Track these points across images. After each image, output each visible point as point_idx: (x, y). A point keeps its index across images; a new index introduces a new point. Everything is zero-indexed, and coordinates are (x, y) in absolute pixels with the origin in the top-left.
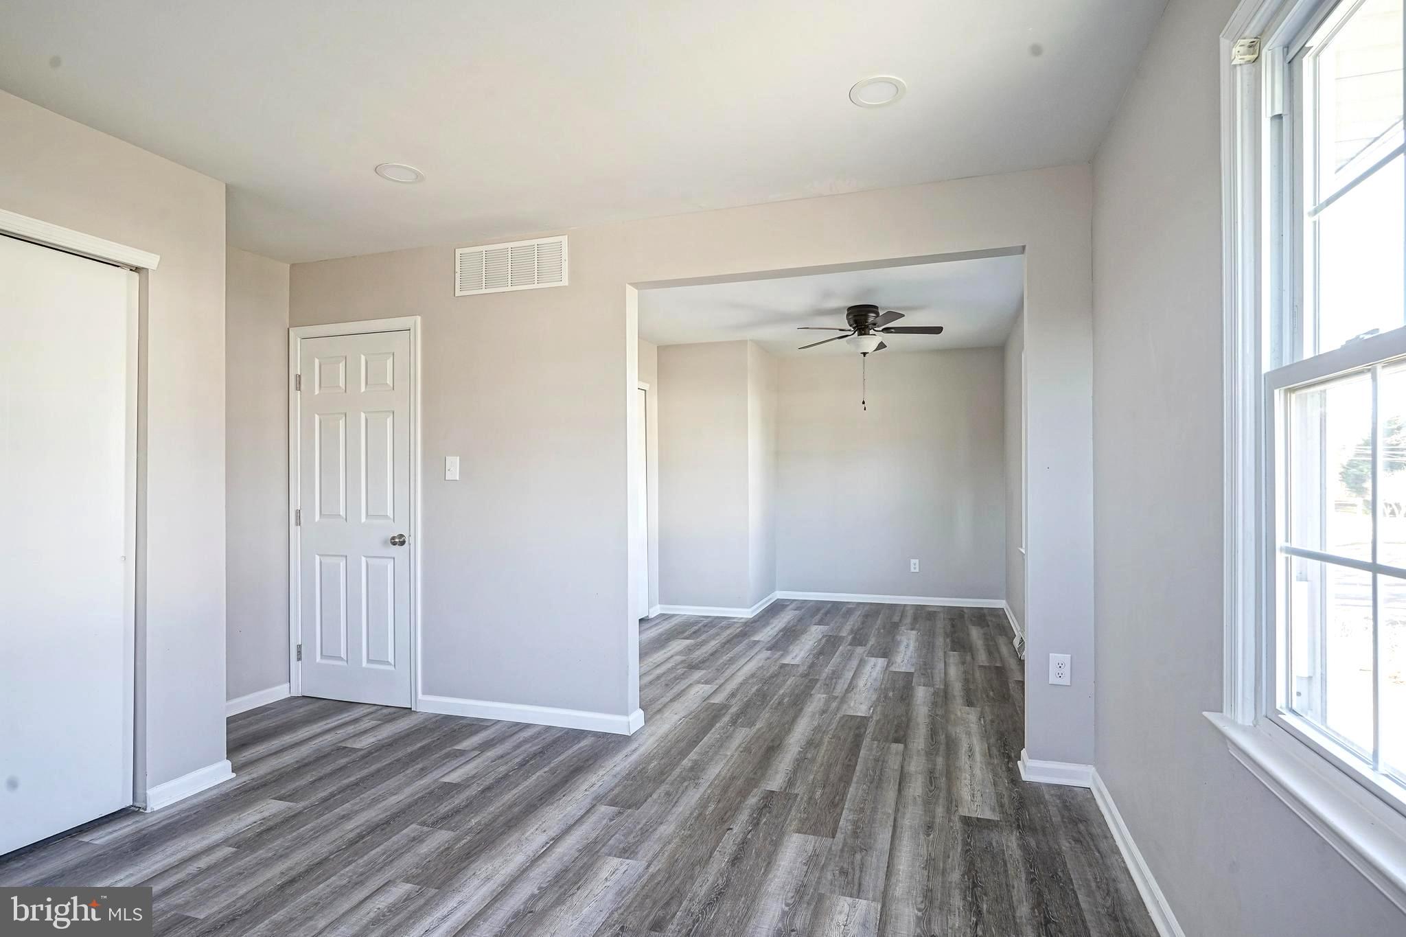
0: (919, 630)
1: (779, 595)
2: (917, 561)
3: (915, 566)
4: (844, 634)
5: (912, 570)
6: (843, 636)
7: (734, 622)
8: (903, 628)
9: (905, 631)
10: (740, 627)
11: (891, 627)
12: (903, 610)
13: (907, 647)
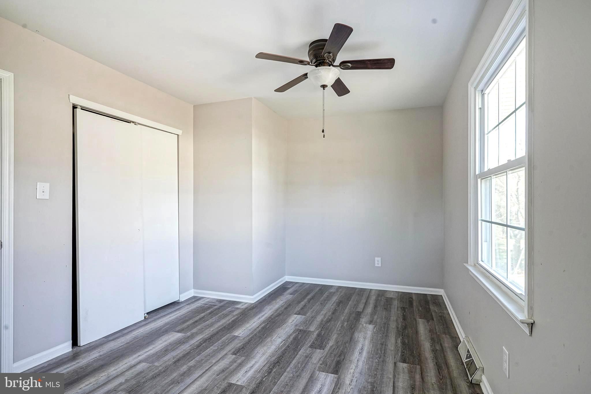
0: (375, 324)
1: (288, 278)
2: (379, 259)
3: (378, 262)
4: (312, 329)
5: (376, 265)
6: (310, 331)
7: (237, 308)
8: (364, 320)
9: (364, 325)
10: (237, 315)
11: (355, 319)
12: (368, 296)
13: (361, 352)
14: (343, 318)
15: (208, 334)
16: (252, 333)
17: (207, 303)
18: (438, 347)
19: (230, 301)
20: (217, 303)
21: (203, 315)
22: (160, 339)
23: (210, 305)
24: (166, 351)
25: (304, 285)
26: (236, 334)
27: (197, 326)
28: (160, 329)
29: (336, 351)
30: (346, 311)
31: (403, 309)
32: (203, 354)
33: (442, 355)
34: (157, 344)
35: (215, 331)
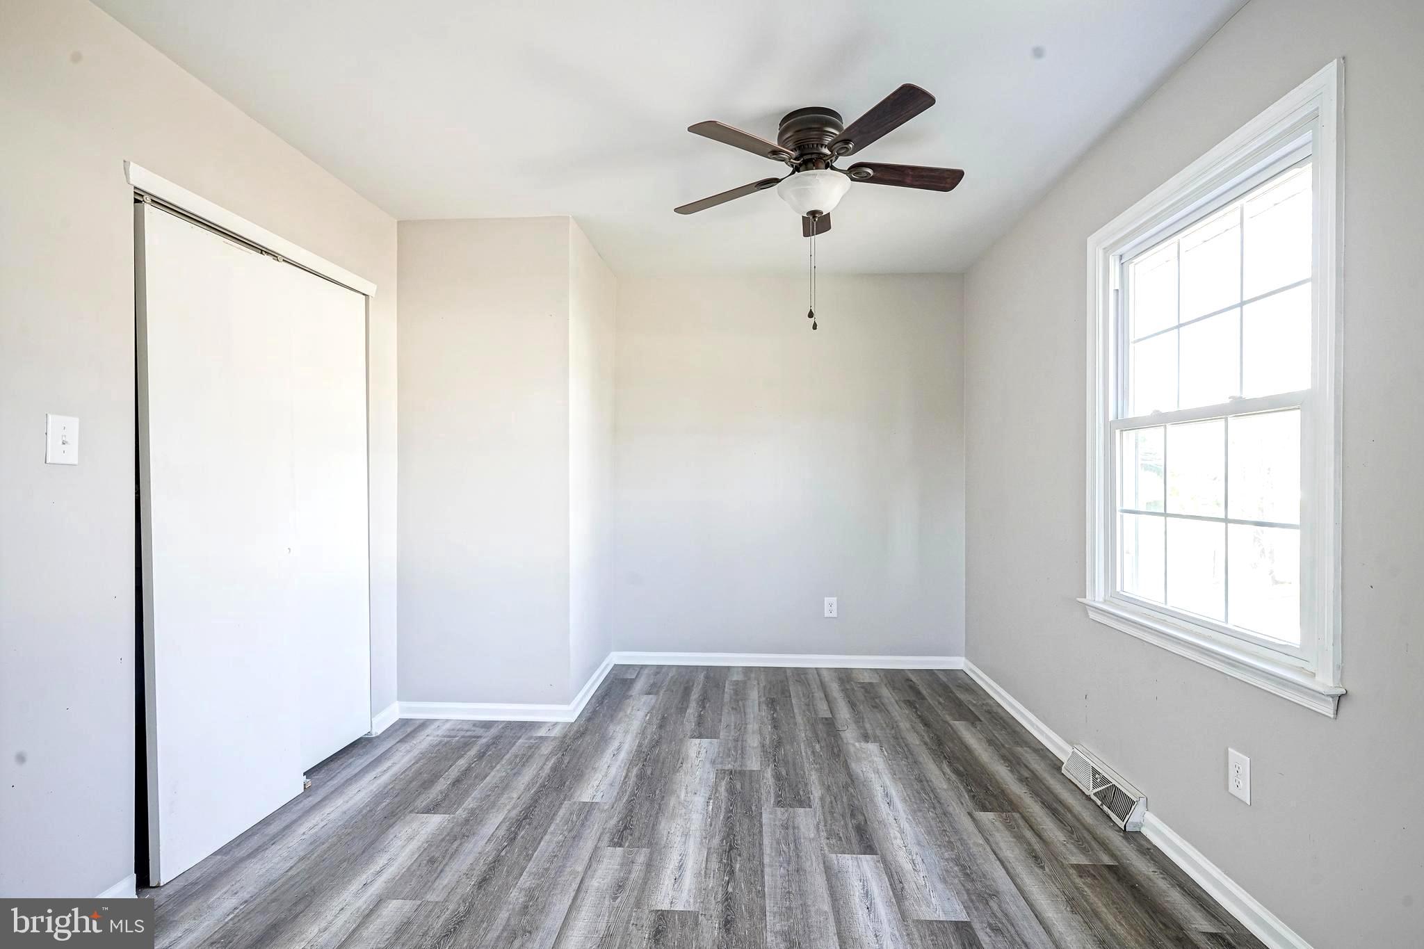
1: (618, 657)
2: (834, 600)
3: (830, 605)
5: (827, 614)
6: (754, 771)
7: (540, 737)
8: (849, 735)
9: (857, 744)
10: (552, 753)
11: (828, 735)
12: (821, 681)
13: (890, 801)
14: (803, 735)
15: (514, 808)
16: (622, 791)
17: (453, 733)
18: (1026, 774)
19: (510, 723)
20: (479, 731)
21: (462, 763)
22: (392, 837)
23: (463, 737)
24: (432, 861)
25: (664, 670)
26: (586, 798)
27: (467, 793)
28: (371, 811)
29: (839, 806)
30: (799, 719)
31: (910, 704)
32: (537, 855)
33: (1043, 787)
34: (393, 850)
35: (527, 798)
